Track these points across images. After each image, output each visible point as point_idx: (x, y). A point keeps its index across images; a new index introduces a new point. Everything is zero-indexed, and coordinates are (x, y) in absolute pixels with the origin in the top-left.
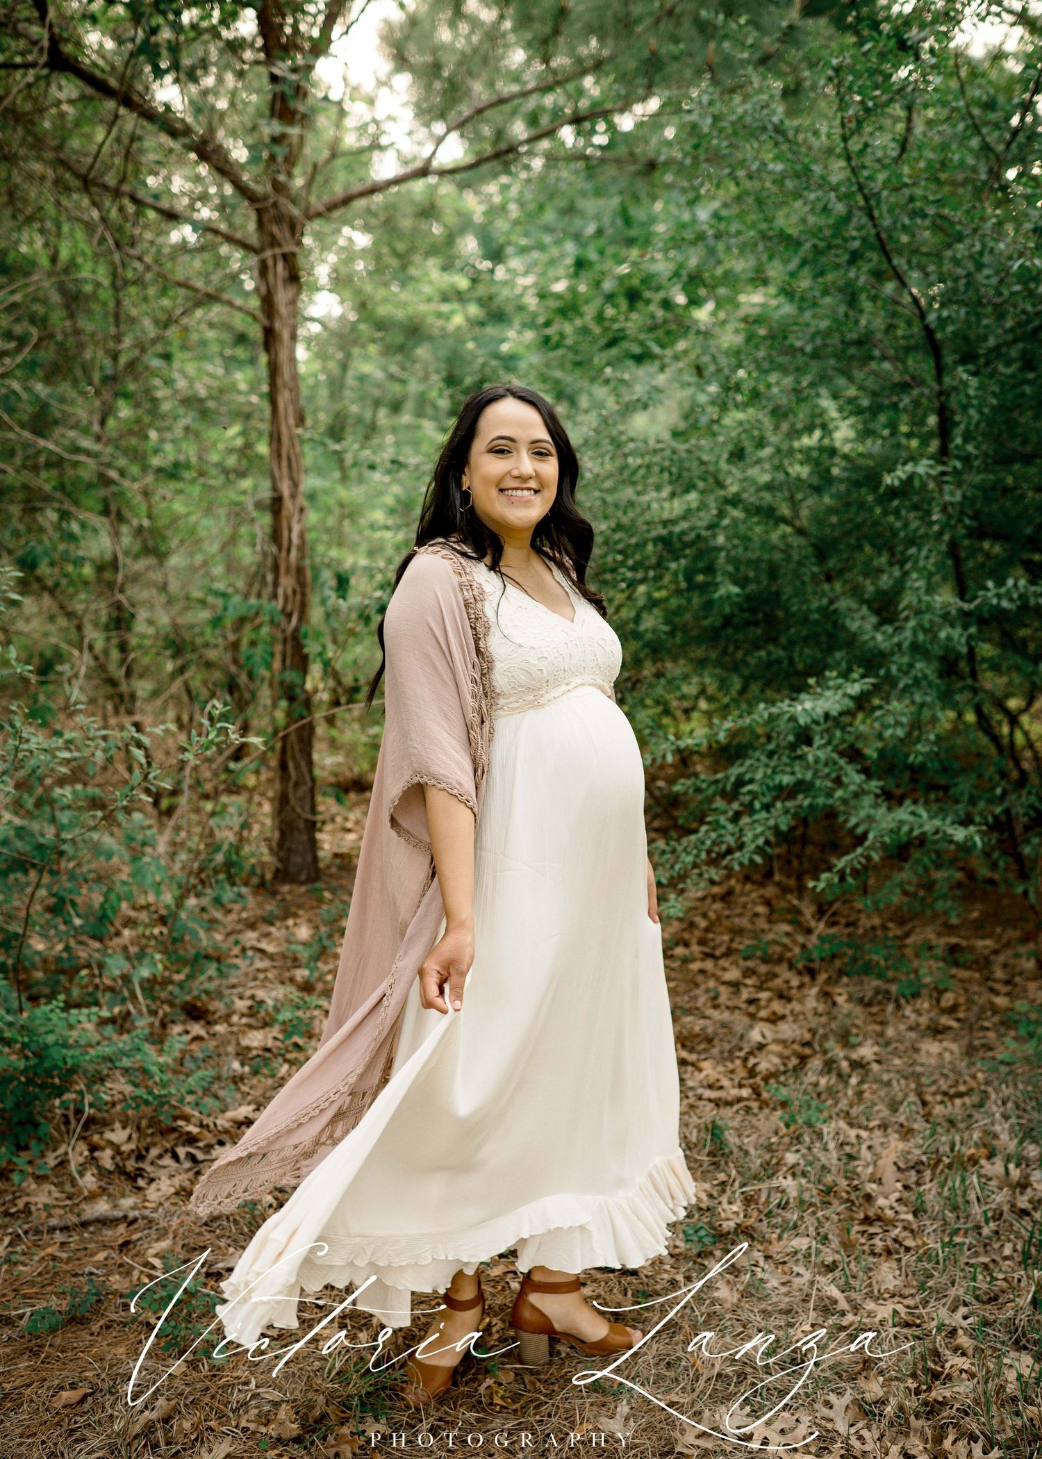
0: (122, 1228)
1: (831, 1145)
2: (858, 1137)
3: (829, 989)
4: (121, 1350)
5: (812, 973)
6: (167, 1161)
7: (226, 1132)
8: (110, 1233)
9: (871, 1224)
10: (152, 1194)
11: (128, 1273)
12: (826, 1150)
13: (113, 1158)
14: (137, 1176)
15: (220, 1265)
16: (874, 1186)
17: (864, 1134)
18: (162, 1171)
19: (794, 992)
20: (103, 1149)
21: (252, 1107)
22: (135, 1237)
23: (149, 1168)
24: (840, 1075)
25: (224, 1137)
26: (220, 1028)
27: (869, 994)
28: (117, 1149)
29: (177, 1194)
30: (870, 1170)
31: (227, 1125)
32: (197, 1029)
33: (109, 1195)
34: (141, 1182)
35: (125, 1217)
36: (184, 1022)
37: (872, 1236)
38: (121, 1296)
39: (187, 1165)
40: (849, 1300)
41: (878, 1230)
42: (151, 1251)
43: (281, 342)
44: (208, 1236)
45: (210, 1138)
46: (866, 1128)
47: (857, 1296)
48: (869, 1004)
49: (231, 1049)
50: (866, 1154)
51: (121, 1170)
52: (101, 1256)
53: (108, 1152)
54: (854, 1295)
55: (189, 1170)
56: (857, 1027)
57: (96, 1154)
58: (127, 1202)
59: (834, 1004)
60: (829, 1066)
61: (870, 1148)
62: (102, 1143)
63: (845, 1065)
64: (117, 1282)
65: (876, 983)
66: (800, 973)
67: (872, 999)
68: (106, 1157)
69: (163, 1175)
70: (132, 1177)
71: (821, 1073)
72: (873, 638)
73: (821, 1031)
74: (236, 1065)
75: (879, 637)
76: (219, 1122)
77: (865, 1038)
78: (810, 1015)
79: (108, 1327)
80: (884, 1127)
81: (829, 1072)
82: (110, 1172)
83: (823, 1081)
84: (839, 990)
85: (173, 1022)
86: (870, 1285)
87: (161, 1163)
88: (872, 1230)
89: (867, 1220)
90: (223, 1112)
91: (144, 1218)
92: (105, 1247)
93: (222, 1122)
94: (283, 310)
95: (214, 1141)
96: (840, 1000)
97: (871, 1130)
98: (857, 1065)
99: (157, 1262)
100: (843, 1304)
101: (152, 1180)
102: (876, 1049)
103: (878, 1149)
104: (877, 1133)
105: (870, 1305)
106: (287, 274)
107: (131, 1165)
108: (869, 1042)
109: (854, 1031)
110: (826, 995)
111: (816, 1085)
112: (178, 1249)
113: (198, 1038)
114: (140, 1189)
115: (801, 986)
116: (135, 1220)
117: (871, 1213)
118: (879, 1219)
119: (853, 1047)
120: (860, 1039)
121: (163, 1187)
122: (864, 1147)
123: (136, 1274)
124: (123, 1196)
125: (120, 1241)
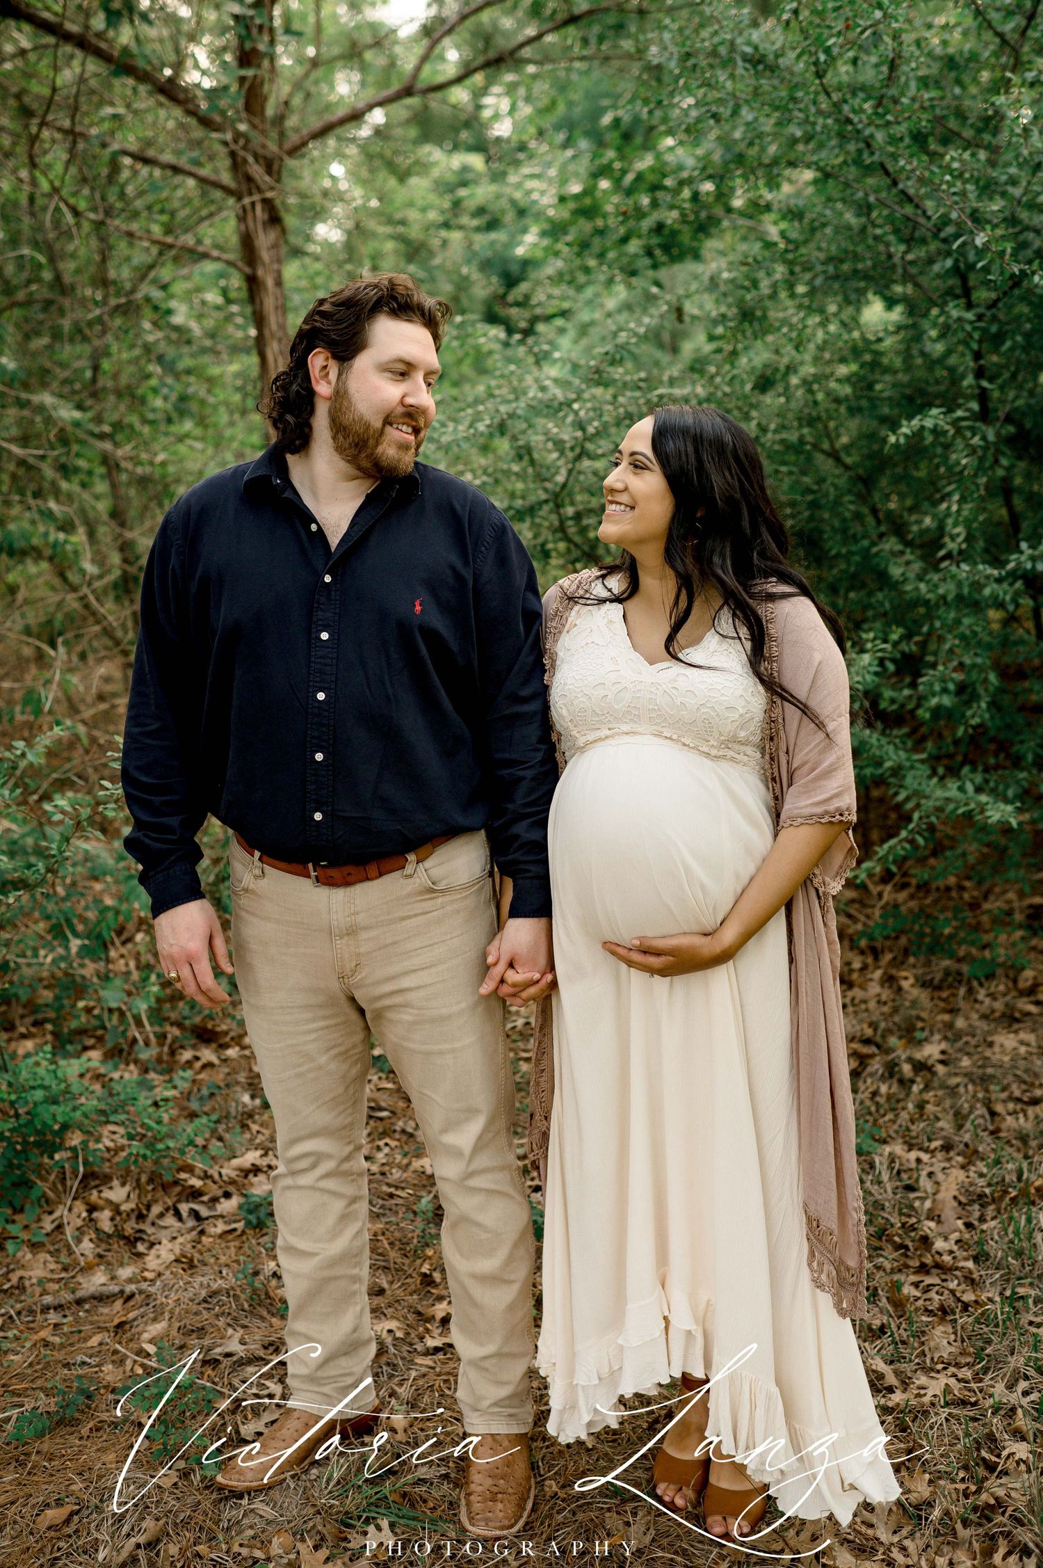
0: (118, 1304)
1: (885, 1177)
2: (918, 1161)
3: (894, 972)
4: (111, 1457)
5: (876, 953)
6: (170, 1220)
7: (233, 1182)
8: (105, 1310)
9: (928, 1273)
10: (152, 1262)
11: (122, 1362)
12: (880, 1183)
13: (112, 1219)
14: (137, 1240)
15: (218, 1350)
16: (932, 1224)
17: (925, 1157)
18: (164, 1232)
19: (855, 976)
20: (102, 1209)
21: (259, 1153)
22: (131, 1316)
23: (150, 1230)
24: (901, 1082)
25: (231, 1189)
26: (232, 1052)
27: (938, 977)
28: (116, 1209)
29: (177, 1261)
30: (928, 1204)
31: (233, 1174)
32: (208, 1054)
33: (109, 1264)
34: (141, 1247)
35: (122, 1292)
36: (194, 1047)
37: (927, 1289)
38: (113, 1391)
39: (191, 1223)
40: (897, 1373)
41: (936, 1281)
42: (146, 1336)
43: (266, 289)
44: (205, 1314)
45: (215, 1191)
46: (926, 1151)
47: (906, 1368)
48: (939, 988)
49: (242, 1077)
50: (925, 1183)
51: (119, 1235)
52: (94, 1341)
53: (107, 1214)
54: (903, 1366)
55: (193, 1229)
56: (923, 1020)
57: (95, 1215)
58: (125, 1272)
59: (900, 989)
60: (891, 1070)
61: (930, 1175)
62: (101, 1203)
63: (907, 1069)
64: (110, 1373)
65: (946, 963)
66: (862, 953)
67: (942, 981)
68: (104, 1219)
69: (164, 1236)
70: (131, 1242)
71: (883, 1078)
72: (917, 589)
73: (883, 1025)
74: (246, 1098)
75: (923, 586)
76: (224, 1171)
77: (932, 1033)
78: (872, 1005)
79: (98, 1430)
80: (947, 1147)
81: (891, 1076)
82: (109, 1236)
83: (884, 1089)
84: (904, 974)
85: (182, 1047)
86: (923, 1354)
87: (162, 1223)
88: (928, 1280)
89: (923, 1269)
90: (229, 1159)
91: (141, 1292)
92: (101, 1329)
93: (228, 1171)
94: (265, 255)
95: (220, 1193)
96: (905, 984)
97: (933, 1152)
98: (921, 1067)
99: (151, 1349)
100: (891, 1379)
101: (152, 1245)
102: (943, 1046)
103: (940, 1177)
104: (940, 1155)
105: (922, 1380)
106: (266, 217)
107: (129, 1228)
108: (937, 1037)
109: (920, 1025)
110: (890, 980)
111: (875, 1094)
112: (174, 1332)
113: (209, 1065)
114: (140, 1255)
115: (864, 968)
116: (132, 1296)
117: (928, 1260)
118: (938, 1266)
119: (920, 1043)
120: (926, 1033)
121: (162, 1255)
122: (924, 1173)
123: (129, 1363)
124: (122, 1265)
125: (116, 1321)
